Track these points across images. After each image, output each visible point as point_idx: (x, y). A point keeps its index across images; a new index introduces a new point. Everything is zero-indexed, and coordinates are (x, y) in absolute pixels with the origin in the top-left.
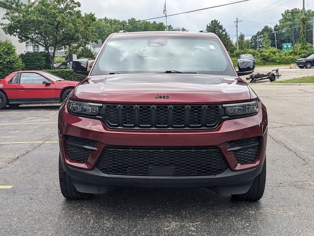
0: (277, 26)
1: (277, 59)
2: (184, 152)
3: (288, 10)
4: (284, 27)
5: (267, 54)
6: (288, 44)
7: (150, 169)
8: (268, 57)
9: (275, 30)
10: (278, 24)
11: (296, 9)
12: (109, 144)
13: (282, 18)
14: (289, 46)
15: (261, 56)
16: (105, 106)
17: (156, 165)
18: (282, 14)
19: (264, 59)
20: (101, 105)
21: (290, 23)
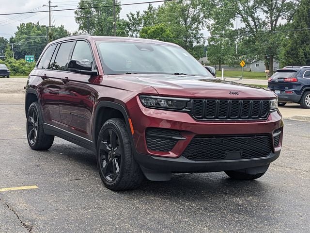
0: (12, 38)
1: (27, 71)
2: (250, 139)
3: (23, 24)
4: (20, 40)
5: (17, 65)
6: (30, 56)
7: (226, 154)
8: (18, 68)
9: (11, 42)
10: (14, 37)
11: (31, 23)
12: (199, 133)
13: (17, 31)
14: (32, 59)
15: (11, 66)
16: (192, 101)
17: (231, 150)
18: (18, 27)
19: (14, 70)
20: (188, 100)
21: (26, 36)
